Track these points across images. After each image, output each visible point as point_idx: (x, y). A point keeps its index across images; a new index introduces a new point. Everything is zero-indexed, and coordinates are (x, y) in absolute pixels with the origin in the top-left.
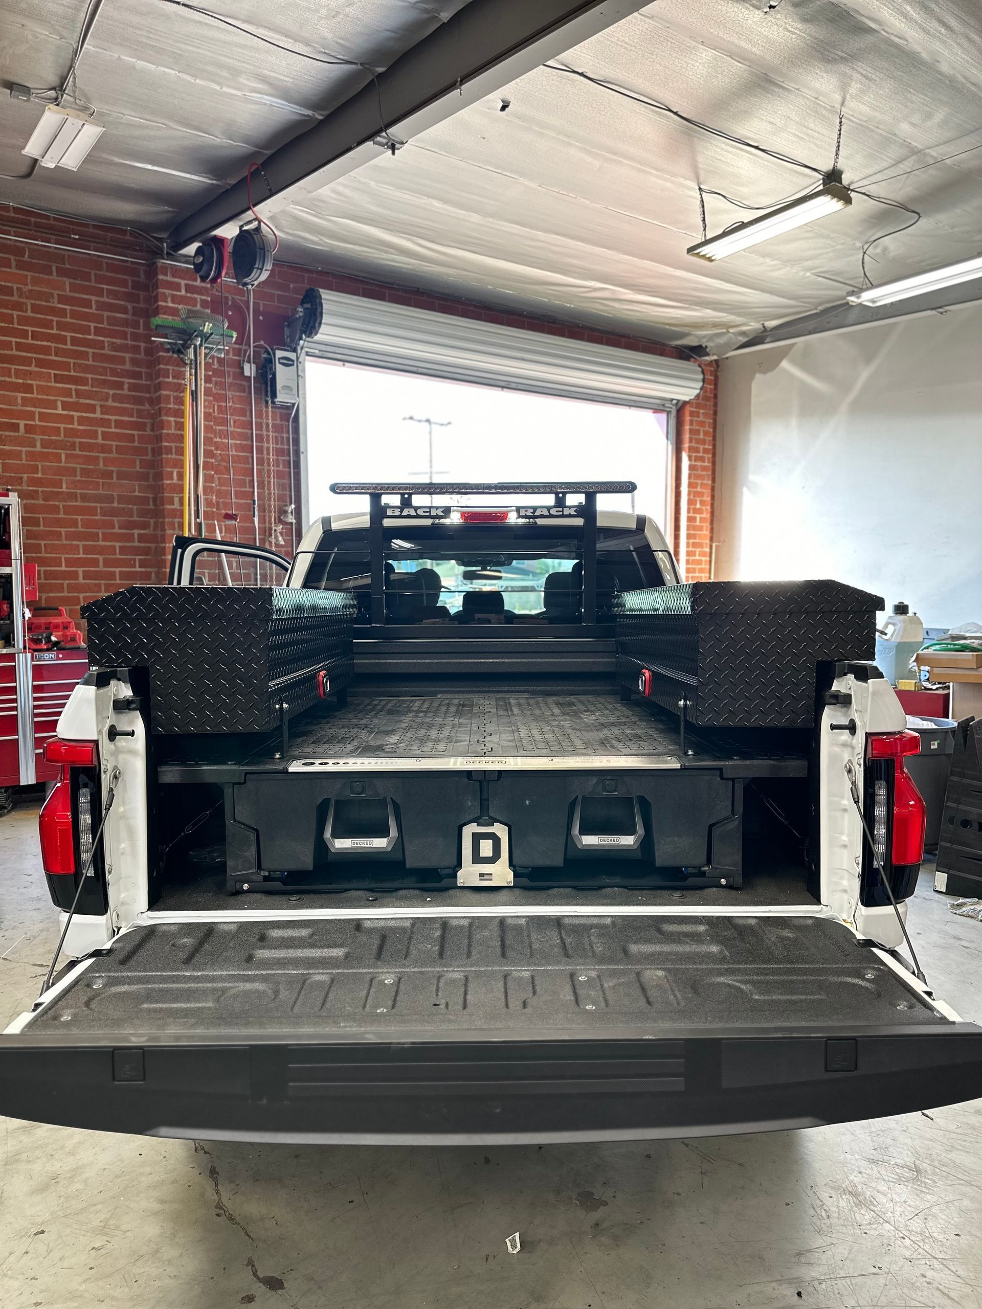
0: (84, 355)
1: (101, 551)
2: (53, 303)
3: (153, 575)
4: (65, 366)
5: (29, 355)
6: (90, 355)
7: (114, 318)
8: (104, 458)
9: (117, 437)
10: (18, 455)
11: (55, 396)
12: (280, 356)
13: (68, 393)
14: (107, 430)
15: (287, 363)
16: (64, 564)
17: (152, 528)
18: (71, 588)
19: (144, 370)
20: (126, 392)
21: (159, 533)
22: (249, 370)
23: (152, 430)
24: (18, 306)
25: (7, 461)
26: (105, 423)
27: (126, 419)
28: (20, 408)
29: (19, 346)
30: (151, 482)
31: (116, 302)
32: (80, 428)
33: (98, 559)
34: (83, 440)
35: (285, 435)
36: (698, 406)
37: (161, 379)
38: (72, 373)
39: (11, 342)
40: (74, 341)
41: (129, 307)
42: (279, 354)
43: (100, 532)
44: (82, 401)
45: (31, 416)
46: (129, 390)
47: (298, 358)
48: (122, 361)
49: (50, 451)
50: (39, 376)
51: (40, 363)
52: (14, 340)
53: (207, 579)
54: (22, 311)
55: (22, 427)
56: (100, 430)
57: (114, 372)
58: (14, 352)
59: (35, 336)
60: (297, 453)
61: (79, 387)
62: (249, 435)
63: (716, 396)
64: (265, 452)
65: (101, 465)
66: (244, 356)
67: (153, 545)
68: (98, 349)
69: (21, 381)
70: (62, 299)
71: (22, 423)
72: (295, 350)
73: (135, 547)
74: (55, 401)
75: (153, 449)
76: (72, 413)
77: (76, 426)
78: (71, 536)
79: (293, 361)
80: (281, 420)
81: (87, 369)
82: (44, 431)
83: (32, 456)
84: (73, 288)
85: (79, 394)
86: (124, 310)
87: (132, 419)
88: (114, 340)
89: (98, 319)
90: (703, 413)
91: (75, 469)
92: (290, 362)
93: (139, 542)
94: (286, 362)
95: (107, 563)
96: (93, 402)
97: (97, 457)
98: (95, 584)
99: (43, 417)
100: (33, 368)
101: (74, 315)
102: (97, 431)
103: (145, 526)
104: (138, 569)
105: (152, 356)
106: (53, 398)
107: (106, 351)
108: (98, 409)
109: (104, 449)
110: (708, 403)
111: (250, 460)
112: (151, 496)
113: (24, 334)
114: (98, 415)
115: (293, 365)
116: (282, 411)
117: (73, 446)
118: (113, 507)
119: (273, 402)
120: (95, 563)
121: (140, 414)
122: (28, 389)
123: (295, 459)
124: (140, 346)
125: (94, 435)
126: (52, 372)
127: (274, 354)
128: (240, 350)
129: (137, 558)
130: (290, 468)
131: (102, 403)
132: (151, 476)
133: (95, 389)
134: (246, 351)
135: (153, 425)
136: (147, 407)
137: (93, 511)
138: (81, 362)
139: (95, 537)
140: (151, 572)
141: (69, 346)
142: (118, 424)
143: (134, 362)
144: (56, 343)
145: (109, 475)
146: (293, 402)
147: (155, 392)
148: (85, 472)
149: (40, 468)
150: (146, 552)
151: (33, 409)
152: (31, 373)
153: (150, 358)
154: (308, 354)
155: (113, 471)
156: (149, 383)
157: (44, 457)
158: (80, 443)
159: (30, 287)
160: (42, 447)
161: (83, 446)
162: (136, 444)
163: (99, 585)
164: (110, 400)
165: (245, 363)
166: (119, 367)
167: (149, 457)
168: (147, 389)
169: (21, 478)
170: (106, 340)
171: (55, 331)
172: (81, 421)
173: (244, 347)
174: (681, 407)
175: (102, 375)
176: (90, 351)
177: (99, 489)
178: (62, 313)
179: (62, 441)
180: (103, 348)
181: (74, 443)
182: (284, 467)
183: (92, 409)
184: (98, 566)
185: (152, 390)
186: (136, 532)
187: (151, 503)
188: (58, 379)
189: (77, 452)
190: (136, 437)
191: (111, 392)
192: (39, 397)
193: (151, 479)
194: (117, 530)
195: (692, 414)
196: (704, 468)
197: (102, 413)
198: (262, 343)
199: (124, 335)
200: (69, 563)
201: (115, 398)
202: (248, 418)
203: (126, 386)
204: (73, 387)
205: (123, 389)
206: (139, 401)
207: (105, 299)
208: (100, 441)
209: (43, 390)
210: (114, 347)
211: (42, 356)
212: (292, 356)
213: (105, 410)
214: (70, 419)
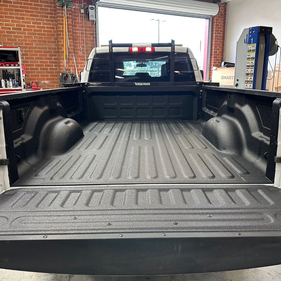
0: (37, 9)
1: (44, 62)
3: (58, 69)
4: (33, 12)
5: (23, 9)
6: (39, 8)
8: (44, 37)
9: (47, 31)
10: (21, 37)
13: (34, 19)
14: (44, 29)
15: (92, 8)
16: (35, 66)
17: (57, 56)
18: (37, 72)
19: (53, 12)
20: (49, 19)
21: (59, 57)
22: (82, 11)
23: (56, 29)
25: (19, 38)
26: (44, 27)
27: (49, 26)
28: (21, 24)
29: (21, 7)
30: (57, 43)
32: (37, 29)
33: (44, 64)
34: (38, 32)
35: (93, 29)
36: (219, 17)
37: (58, 15)
38: (35, 14)
39: (18, 6)
40: (35, 5)
42: (90, 6)
43: (44, 57)
44: (37, 21)
45: (24, 26)
47: (95, 7)
48: (47, 10)
49: (30, 35)
51: (26, 11)
52: (19, 5)
53: (72, 70)
55: (22, 29)
56: (43, 29)
57: (45, 13)
58: (19, 9)
59: (24, 4)
60: (96, 34)
61: (36, 18)
62: (83, 30)
63: (225, 14)
64: (87, 34)
65: (43, 39)
66: (81, 7)
67: (58, 61)
69: (21, 16)
71: (22, 28)
72: (95, 5)
73: (53, 61)
74: (30, 22)
75: (57, 34)
76: (35, 25)
77: (36, 28)
78: (36, 59)
79: (94, 8)
80: (91, 25)
81: (38, 12)
82: (28, 30)
83: (25, 37)
85: (37, 20)
87: (51, 26)
88: (45, 4)
90: (220, 19)
91: (36, 40)
93: (54, 60)
95: (46, 66)
96: (40, 22)
97: (42, 37)
98: (43, 71)
99: (28, 26)
103: (55, 56)
104: (54, 67)
105: (55, 8)
106: (30, 21)
107: (43, 7)
108: (42, 24)
109: (44, 35)
110: (222, 16)
111: (83, 37)
112: (57, 47)
113: (22, 3)
114: (42, 25)
115: (94, 9)
116: (91, 22)
117: (36, 34)
118: (47, 51)
119: (89, 20)
120: (43, 66)
121: (53, 25)
122: (23, 19)
123: (96, 36)
124: (52, 5)
125: (41, 31)
126: (29, 14)
127: (89, 6)
128: (80, 5)
129: (54, 64)
130: (94, 39)
131: (43, 22)
132: (56, 41)
133: (40, 18)
134: (81, 6)
135: (56, 28)
136: (55, 22)
137: (41, 52)
138: (37, 10)
139: (42, 59)
140: (57, 68)
141: (33, 6)
142: (47, 28)
143: (51, 10)
144: (30, 5)
145: (45, 42)
146: (94, 20)
147: (57, 18)
148: (39, 41)
149: (27, 40)
150: (56, 63)
151: (25, 24)
152: (24, 14)
153: (55, 9)
154: (98, 6)
155: (46, 41)
156: (55, 16)
157: (28, 37)
158: (38, 33)
160: (28, 34)
161: (38, 34)
162: (52, 33)
163: (44, 72)
165: (81, 9)
166: (47, 12)
167: (56, 37)
168: (55, 18)
169: (23, 43)
170: (43, 4)
171: (29, 2)
172: (38, 27)
173: (80, 4)
174: (213, 17)
175: (42, 14)
177: (43, 46)
179: (33, 33)
180: (42, 6)
181: (36, 33)
182: (92, 38)
183: (40, 24)
184: (44, 67)
185: (56, 18)
186: (53, 57)
187: (57, 49)
188: (31, 15)
189: (37, 36)
190: (52, 31)
191: (45, 19)
192: (26, 21)
193: (56, 43)
194: (48, 57)
195: (217, 20)
196: (220, 36)
197: (43, 25)
198: (86, 3)
199: (48, 3)
200: (36, 66)
201: (46, 20)
202: (82, 25)
203: (49, 17)
204: (35, 18)
205: (48, 18)
206: (52, 21)
208: (43, 32)
209: (27, 19)
210: (45, 6)
211: (26, 9)
212: (94, 6)
213: (44, 24)
214: (34, 27)
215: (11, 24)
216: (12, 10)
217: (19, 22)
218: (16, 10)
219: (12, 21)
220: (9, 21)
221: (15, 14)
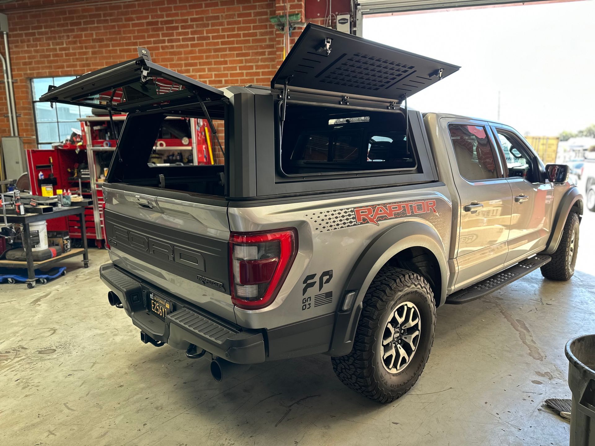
0: (248, 41)
2: (235, 18)
4: (240, 49)
6: (251, 40)
7: (261, 19)
11: (236, 64)
12: (339, 19)
13: (241, 61)
14: (258, 77)
19: (272, 43)
20: (267, 56)
24: (221, 24)
26: (257, 74)
28: (222, 72)
29: (223, 43)
31: (263, 10)
32: (247, 78)
38: (243, 51)
39: (219, 42)
40: (245, 35)
41: (268, 11)
42: (339, 17)
44: (247, 64)
45: (226, 76)
46: (269, 55)
48: (265, 40)
50: (231, 56)
51: (231, 49)
52: (220, 40)
54: (223, 26)
55: (223, 82)
56: (255, 78)
57: (262, 47)
58: (221, 46)
59: (229, 36)
61: (246, 58)
66: (326, 24)
68: (254, 36)
69: (223, 60)
70: (240, 16)
74: (236, 67)
76: (243, 71)
77: (245, 77)
79: (348, 20)
81: (250, 48)
84: (244, 9)
85: (247, 61)
86: (266, 13)
88: (262, 30)
89: (254, 21)
92: (345, 21)
94: (343, 21)
96: (252, 64)
99: (232, 75)
100: (228, 52)
101: (244, 22)
102: (253, 79)
107: (258, 37)
108: (254, 67)
113: (223, 37)
114: (254, 70)
122: (225, 63)
126: (235, 52)
127: (337, 18)
128: (324, 20)
131: (256, 64)
133: (253, 57)
138: (247, 45)
141: (242, 38)
142: (264, 74)
144: (237, 38)
151: (228, 72)
152: (226, 55)
154: (362, 14)
159: (226, 13)
164: (260, 61)
166: (263, 44)
170: (258, 31)
171: (236, 32)
172: (247, 74)
175: (256, 50)
176: (251, 38)
178: (238, 22)
179: (239, 85)
180: (256, 36)
183: (251, 68)
188: (238, 55)
191: (260, 57)
192: (230, 66)
197: (256, 69)
198: (333, 14)
199: (266, 27)
201: (262, 60)
203: (267, 53)
204: (244, 58)
205: (265, 55)
206: (272, 60)
207: (258, 10)
209: (232, 62)
210: (262, 34)
211: (231, 46)
212: (347, 17)
213: (258, 67)
214: (241, 74)
215: (207, 74)
216: (209, 51)
217: (219, 70)
218: (216, 50)
219: (210, 70)
220: (204, 70)
221: (214, 57)
